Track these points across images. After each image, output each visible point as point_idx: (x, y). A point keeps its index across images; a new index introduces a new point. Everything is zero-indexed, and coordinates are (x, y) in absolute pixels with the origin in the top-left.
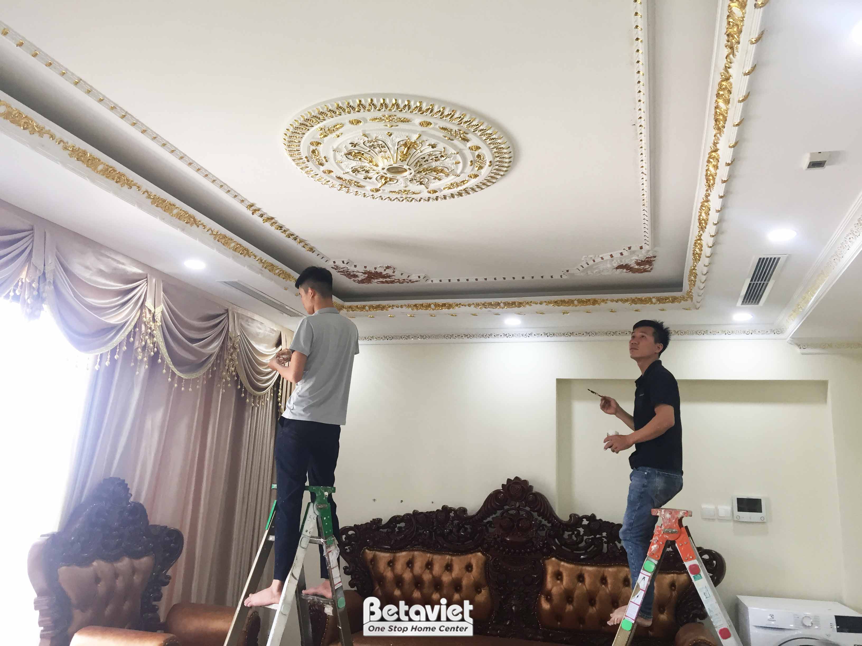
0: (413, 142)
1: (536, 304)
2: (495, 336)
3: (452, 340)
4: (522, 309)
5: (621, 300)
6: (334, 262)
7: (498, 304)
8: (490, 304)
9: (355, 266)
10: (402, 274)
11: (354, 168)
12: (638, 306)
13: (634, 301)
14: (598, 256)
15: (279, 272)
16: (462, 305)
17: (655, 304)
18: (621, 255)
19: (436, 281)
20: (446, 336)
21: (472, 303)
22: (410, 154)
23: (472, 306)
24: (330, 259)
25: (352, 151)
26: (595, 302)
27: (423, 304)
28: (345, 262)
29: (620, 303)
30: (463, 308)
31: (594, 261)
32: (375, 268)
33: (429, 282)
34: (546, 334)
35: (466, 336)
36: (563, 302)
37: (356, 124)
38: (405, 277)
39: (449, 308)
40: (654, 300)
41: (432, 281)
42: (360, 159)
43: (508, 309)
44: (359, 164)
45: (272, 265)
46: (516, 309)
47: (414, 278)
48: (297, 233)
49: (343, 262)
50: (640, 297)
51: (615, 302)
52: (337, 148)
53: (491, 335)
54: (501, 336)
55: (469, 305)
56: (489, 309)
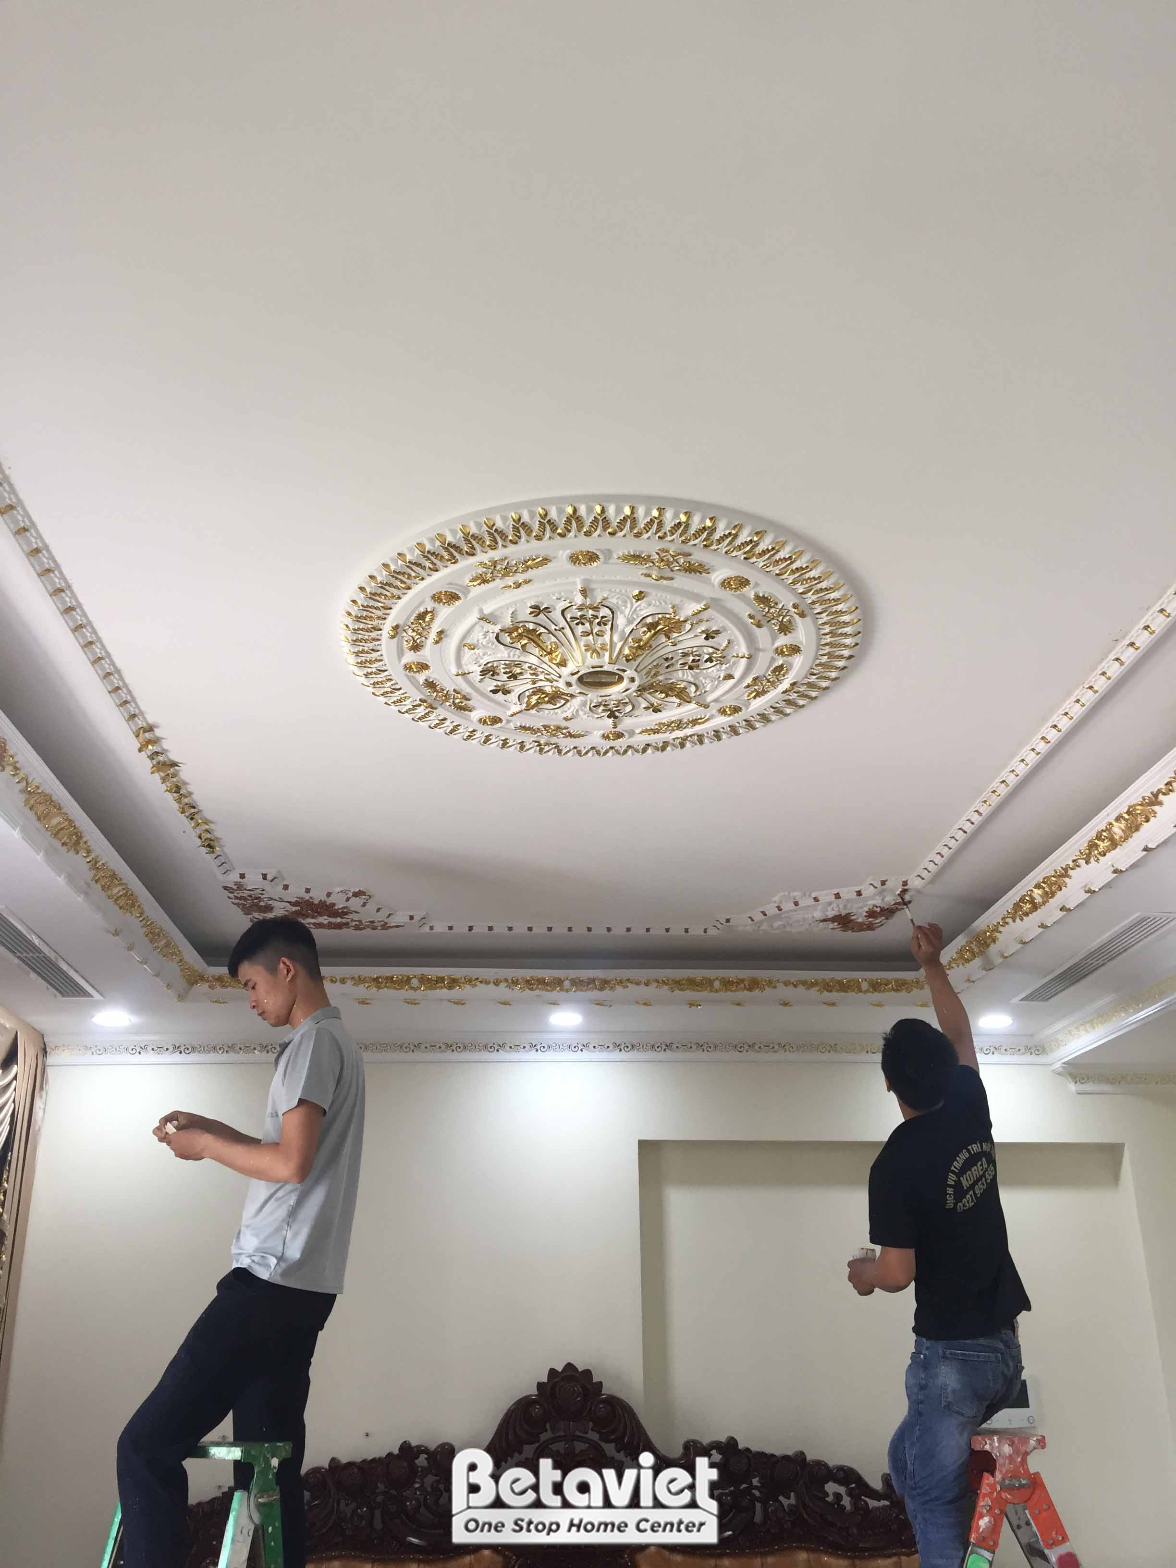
0: (682, 619)
1: (638, 984)
2: (511, 1047)
3: (418, 1056)
4: (606, 993)
5: (804, 983)
6: (242, 876)
7: (559, 982)
8: (541, 982)
9: (286, 887)
10: (378, 910)
11: (489, 665)
12: (835, 996)
13: (827, 987)
14: (810, 896)
15: (118, 893)
16: (481, 982)
17: (866, 992)
18: (857, 895)
19: (440, 928)
20: (401, 1047)
21: (502, 978)
22: (651, 646)
23: (503, 985)
24: (234, 869)
25: (521, 624)
26: (754, 984)
27: (393, 977)
28: (269, 877)
29: (801, 989)
30: (481, 987)
31: (796, 904)
32: (329, 895)
33: (426, 929)
34: (617, 1046)
35: (449, 1046)
36: (692, 984)
37: (584, 564)
38: (381, 916)
39: (450, 988)
40: (865, 986)
41: (431, 928)
42: (524, 646)
43: (579, 993)
44: (514, 655)
45: (114, 876)
46: (595, 994)
47: (400, 918)
48: (202, 804)
49: (265, 877)
50: (839, 979)
51: (791, 987)
52: (491, 614)
53: (502, 1046)
54: (524, 1047)
55: (497, 983)
56: (537, 992)
